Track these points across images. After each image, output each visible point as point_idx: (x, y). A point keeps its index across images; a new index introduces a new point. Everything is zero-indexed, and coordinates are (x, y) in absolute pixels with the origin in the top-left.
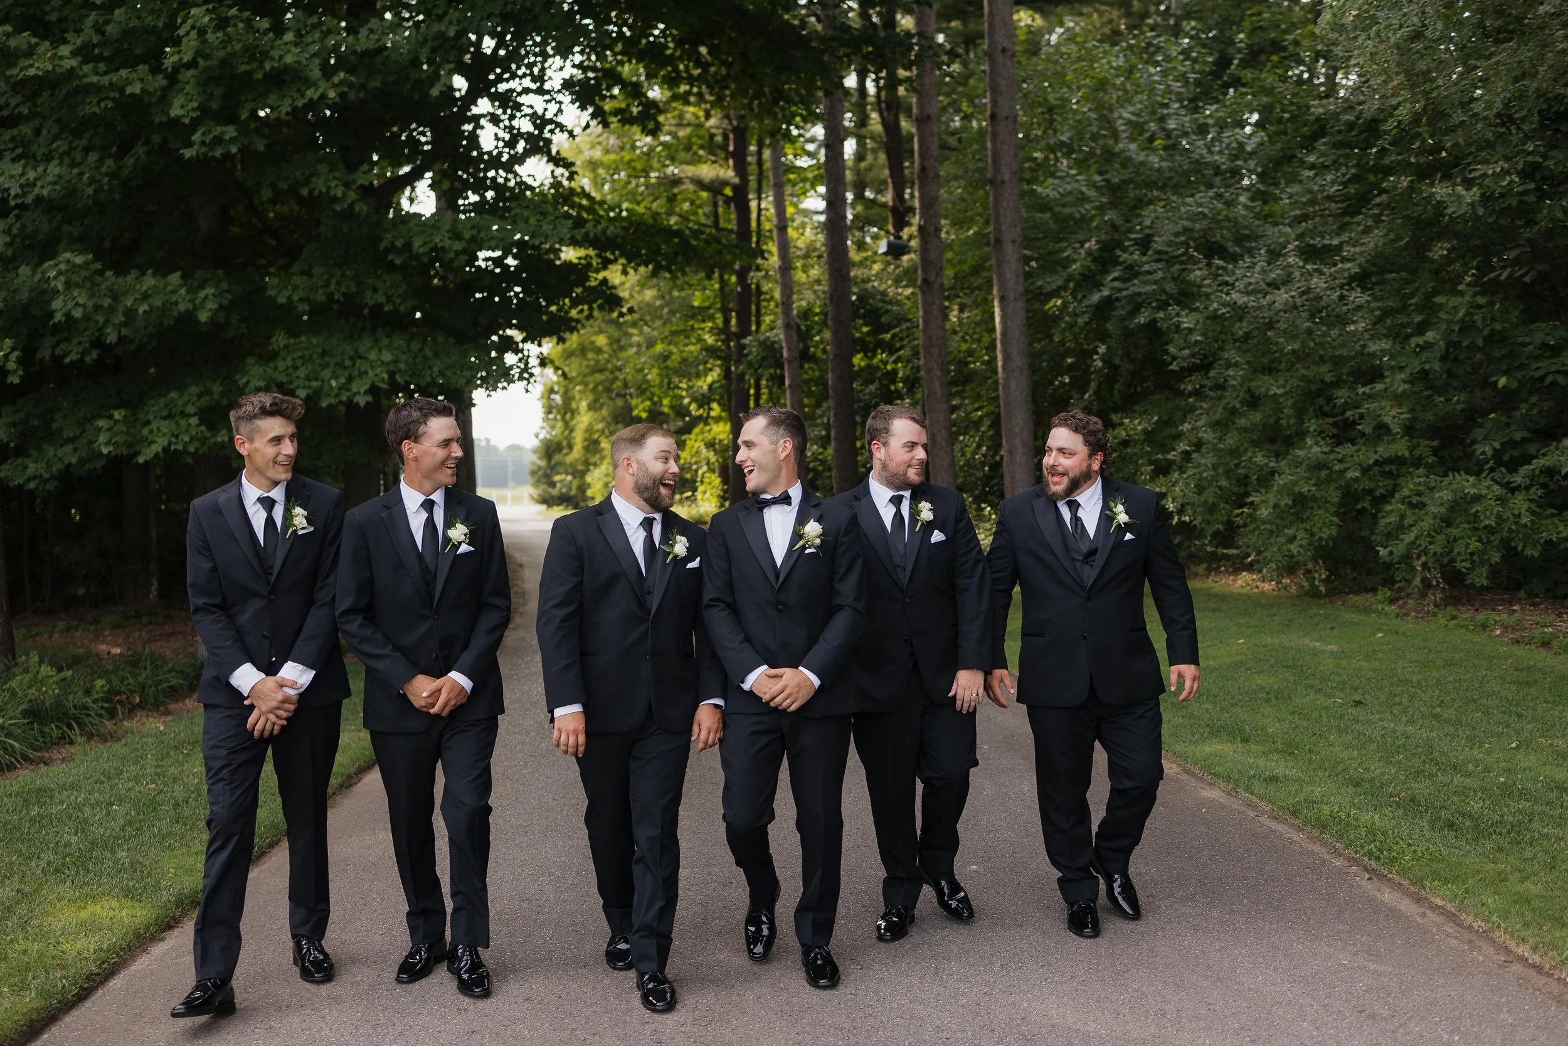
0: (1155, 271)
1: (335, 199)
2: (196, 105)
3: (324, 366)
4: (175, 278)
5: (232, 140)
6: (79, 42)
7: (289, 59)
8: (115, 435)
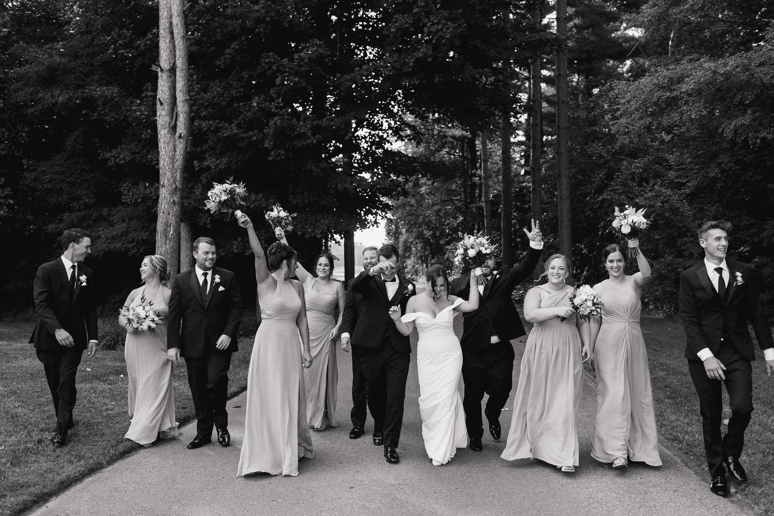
0: (619, 189)
1: (314, 171)
2: (272, 143)
3: (306, 224)
4: (260, 195)
5: (283, 154)
6: (237, 122)
7: (302, 131)
8: (239, 246)
